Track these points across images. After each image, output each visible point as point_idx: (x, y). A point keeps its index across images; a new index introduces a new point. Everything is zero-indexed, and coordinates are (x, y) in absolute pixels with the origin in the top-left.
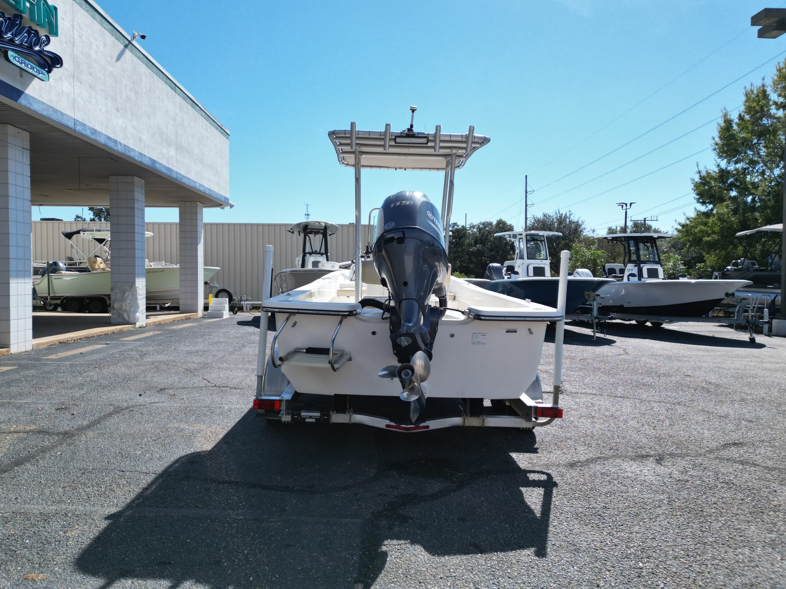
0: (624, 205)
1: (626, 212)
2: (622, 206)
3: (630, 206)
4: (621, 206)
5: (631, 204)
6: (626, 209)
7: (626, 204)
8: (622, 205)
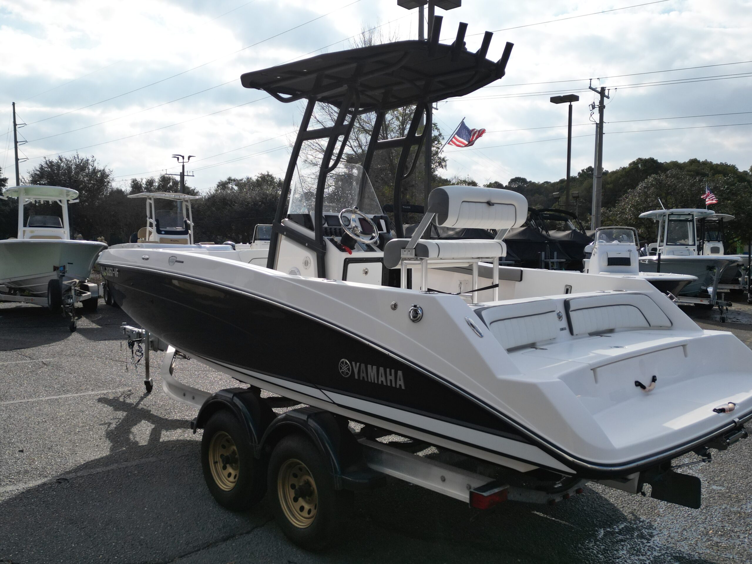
0: (181, 158)
1: (183, 166)
2: (178, 158)
3: (189, 159)
4: (176, 159)
5: (189, 157)
6: (183, 162)
7: (183, 157)
8: (177, 156)
